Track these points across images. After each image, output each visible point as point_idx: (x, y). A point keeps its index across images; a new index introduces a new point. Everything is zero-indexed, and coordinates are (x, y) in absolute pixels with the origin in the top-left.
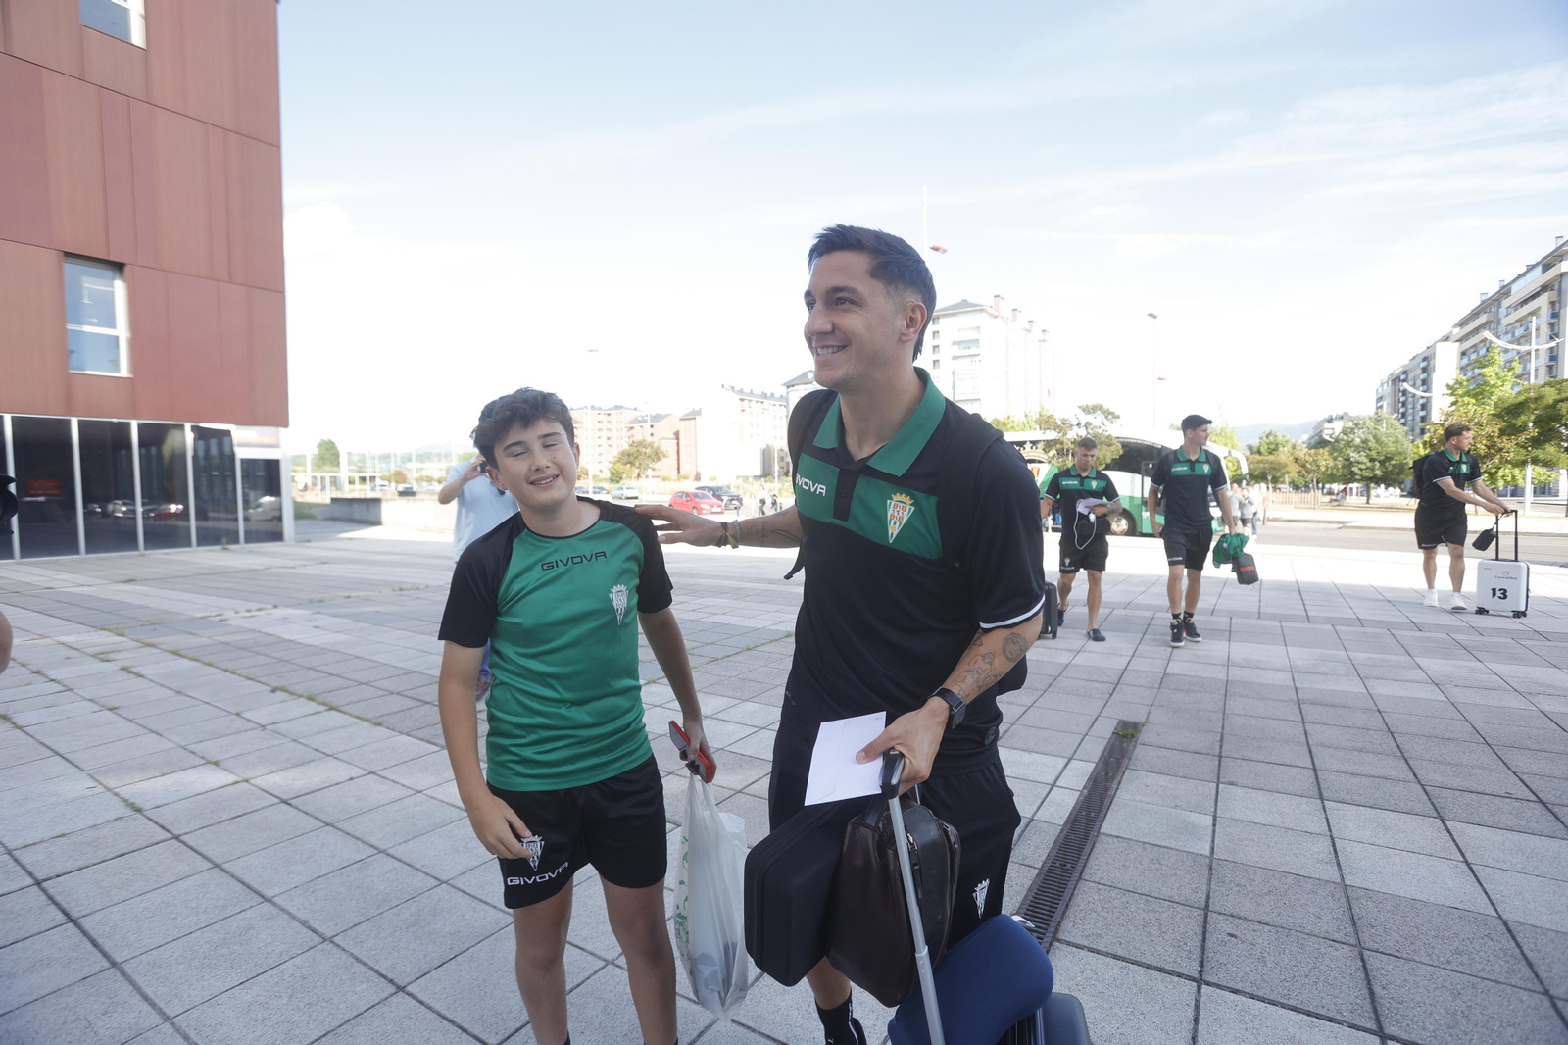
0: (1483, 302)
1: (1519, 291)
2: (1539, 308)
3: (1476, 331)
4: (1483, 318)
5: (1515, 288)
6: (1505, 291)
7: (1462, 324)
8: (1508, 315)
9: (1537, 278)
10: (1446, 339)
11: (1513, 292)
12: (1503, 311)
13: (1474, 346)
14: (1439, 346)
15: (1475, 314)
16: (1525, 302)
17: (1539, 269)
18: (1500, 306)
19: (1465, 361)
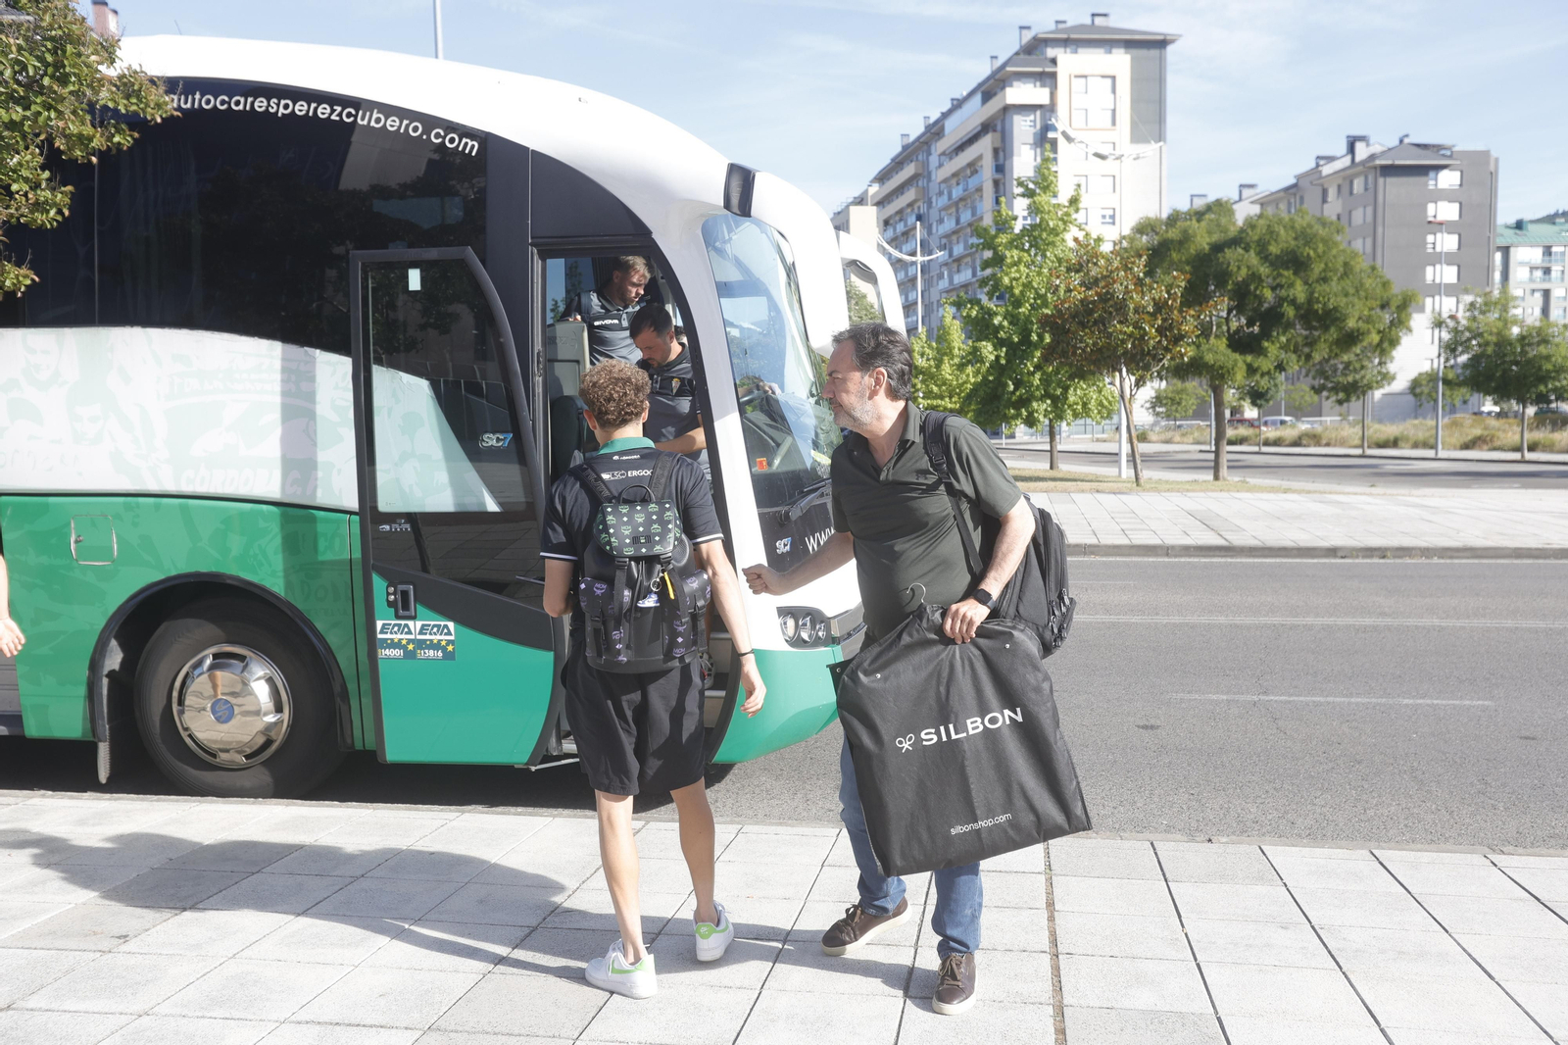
0: (905, 148)
1: (957, 128)
2: (980, 157)
3: (900, 190)
4: (909, 170)
5: (950, 125)
6: (935, 131)
7: (882, 177)
8: (941, 165)
9: (975, 113)
10: (860, 201)
11: (947, 130)
12: (934, 160)
13: (900, 212)
14: (852, 209)
15: (897, 164)
16: (961, 147)
17: (978, 97)
18: (929, 154)
19: (890, 233)
